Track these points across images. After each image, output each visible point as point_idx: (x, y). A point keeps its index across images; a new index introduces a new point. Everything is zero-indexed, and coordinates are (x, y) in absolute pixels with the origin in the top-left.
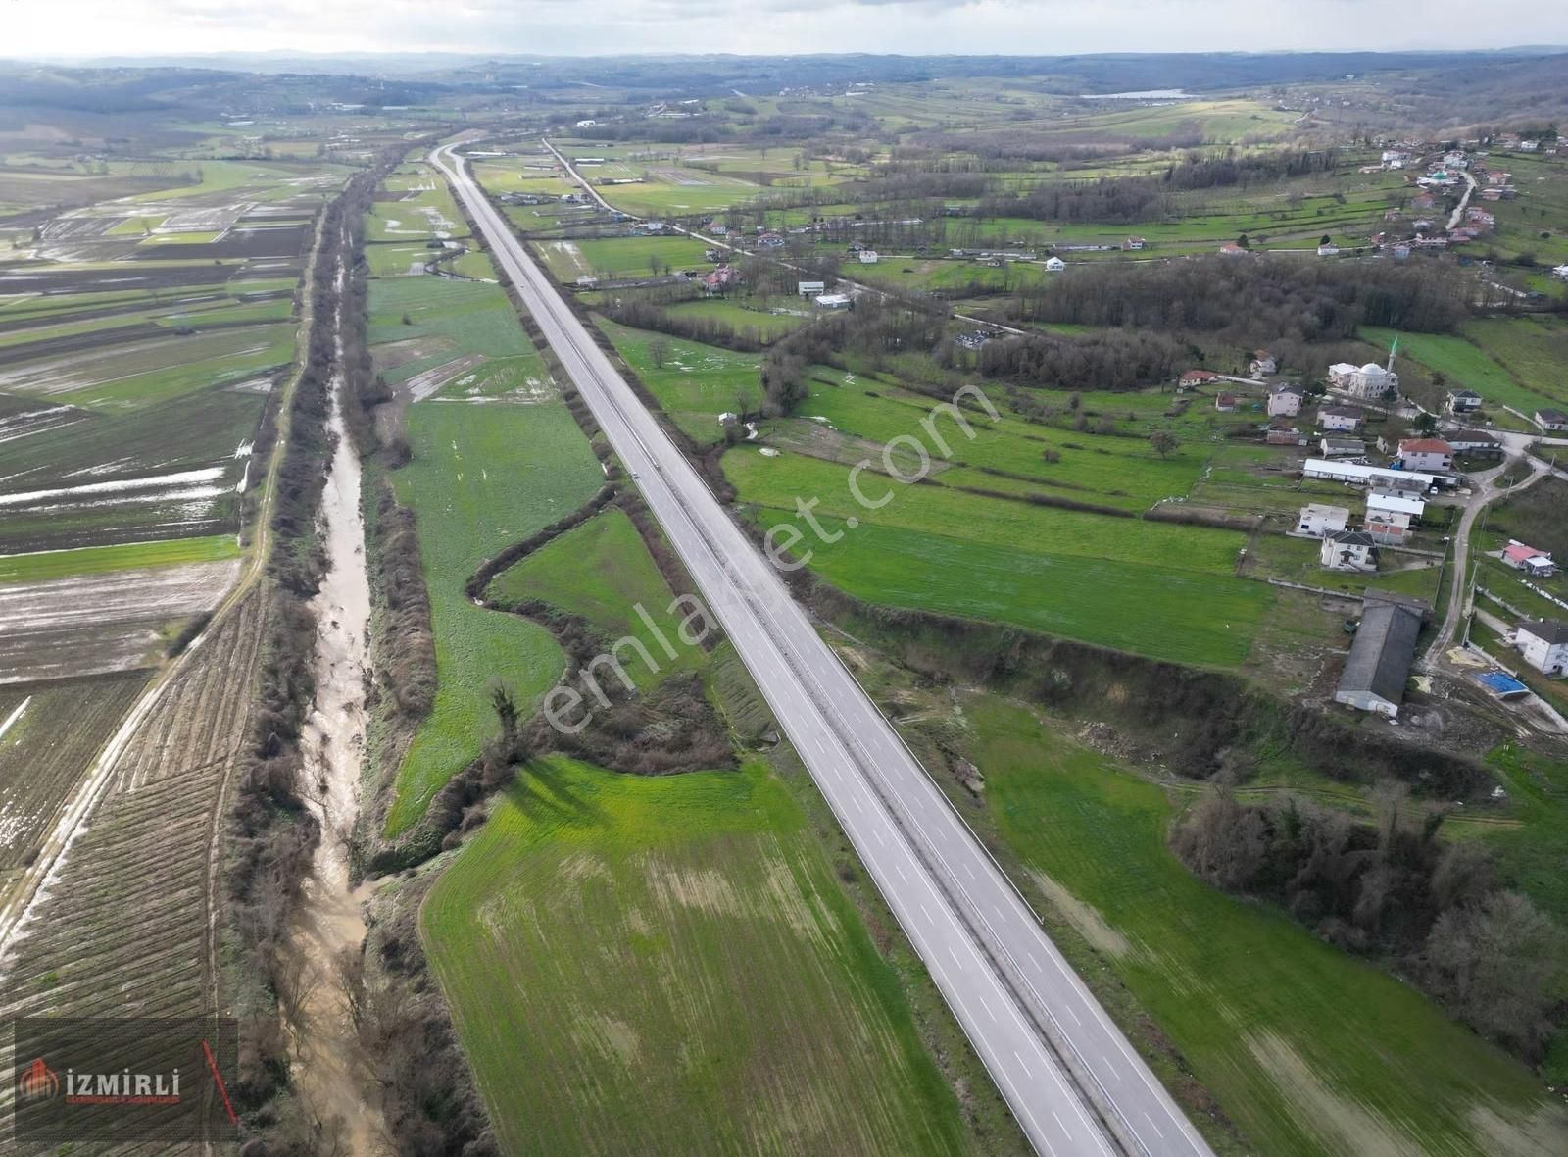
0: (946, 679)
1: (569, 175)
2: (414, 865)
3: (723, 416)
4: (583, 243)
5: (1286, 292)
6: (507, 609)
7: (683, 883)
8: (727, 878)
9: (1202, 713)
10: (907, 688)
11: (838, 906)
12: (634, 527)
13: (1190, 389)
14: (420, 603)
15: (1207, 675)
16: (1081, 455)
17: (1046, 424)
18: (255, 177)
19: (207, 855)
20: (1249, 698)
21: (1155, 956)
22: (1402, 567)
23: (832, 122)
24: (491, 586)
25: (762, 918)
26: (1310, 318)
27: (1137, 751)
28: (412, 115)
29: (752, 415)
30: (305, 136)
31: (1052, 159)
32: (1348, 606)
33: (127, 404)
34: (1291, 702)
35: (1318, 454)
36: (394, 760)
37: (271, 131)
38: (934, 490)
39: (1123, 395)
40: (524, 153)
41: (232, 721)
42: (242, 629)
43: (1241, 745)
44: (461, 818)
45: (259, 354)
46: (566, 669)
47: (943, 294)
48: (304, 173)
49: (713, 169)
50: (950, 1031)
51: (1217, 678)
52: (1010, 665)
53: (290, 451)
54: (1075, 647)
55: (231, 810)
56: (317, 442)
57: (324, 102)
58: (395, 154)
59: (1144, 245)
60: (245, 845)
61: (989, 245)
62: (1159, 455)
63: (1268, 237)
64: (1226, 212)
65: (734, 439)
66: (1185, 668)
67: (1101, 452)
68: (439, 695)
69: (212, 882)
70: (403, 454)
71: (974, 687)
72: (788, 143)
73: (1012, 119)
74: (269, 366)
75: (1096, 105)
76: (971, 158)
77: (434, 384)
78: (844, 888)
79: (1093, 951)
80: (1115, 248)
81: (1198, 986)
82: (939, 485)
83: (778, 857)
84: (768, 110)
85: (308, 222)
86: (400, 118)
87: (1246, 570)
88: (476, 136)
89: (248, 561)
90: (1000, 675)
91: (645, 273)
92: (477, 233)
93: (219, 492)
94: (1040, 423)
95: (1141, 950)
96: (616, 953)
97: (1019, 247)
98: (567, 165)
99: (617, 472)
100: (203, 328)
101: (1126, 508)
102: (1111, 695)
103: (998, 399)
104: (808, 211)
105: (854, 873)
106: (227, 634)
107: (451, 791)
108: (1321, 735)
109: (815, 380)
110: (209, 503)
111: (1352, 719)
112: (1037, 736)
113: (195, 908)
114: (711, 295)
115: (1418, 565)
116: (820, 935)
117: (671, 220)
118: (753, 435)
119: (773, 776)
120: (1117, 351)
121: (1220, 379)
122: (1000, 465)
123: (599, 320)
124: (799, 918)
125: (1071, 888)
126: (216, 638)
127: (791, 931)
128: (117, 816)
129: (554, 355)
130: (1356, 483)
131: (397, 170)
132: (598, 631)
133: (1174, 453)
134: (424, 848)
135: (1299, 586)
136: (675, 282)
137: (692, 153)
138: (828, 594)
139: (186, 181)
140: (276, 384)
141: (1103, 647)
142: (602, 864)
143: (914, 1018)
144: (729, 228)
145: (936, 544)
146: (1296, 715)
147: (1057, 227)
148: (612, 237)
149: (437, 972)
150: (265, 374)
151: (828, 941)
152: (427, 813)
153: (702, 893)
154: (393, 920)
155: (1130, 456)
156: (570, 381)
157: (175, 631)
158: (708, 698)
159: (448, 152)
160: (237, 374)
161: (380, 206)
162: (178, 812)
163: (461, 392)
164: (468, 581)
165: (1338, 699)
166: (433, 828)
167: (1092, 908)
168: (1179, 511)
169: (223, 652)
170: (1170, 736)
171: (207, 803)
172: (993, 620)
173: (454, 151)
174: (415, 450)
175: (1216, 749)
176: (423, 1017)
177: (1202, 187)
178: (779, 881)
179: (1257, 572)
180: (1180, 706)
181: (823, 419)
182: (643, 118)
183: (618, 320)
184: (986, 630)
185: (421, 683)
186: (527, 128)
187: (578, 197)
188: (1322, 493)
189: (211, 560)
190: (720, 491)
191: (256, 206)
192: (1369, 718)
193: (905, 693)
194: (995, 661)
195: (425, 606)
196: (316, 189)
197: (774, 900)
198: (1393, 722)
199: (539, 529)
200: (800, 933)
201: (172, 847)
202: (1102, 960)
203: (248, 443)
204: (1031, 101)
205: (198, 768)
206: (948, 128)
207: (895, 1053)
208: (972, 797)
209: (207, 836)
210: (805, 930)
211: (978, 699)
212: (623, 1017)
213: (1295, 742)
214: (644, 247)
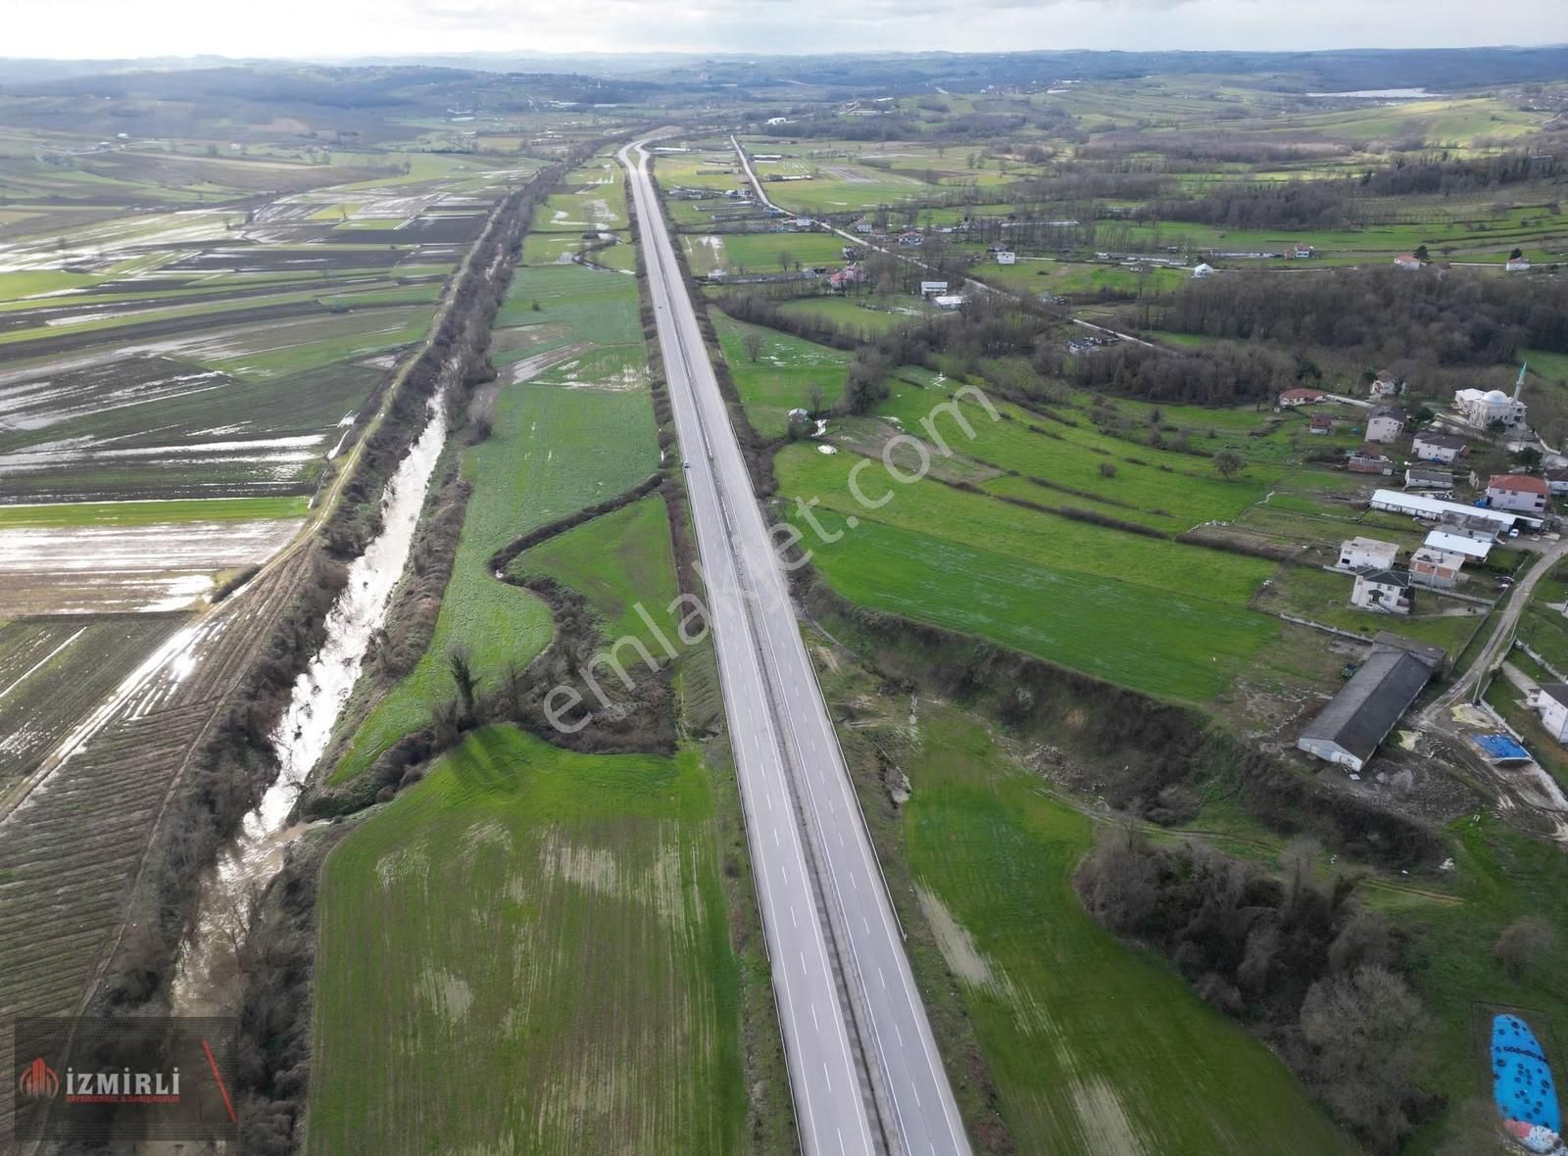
0: (912, 688)
1: (742, 172)
2: (346, 813)
3: (793, 412)
4: (730, 237)
5: (1441, 309)
6: (521, 584)
7: (573, 859)
8: (617, 859)
9: (1156, 747)
10: (867, 693)
11: (711, 899)
12: (667, 514)
13: (1289, 408)
14: (441, 571)
15: (1170, 708)
16: (1143, 470)
17: (1119, 437)
18: (457, 169)
19: (169, 784)
20: (1209, 736)
21: (1012, 989)
22: (1442, 612)
23: (1025, 120)
24: (515, 560)
25: (634, 902)
26: (1459, 338)
27: (1081, 780)
28: (617, 112)
29: (824, 412)
30: (514, 132)
31: (1249, 160)
32: (1359, 649)
33: (267, 374)
34: (1248, 744)
35: (1397, 484)
36: (362, 715)
37: (486, 127)
38: (973, 497)
39: (1216, 412)
40: (709, 149)
41: (238, 666)
42: (280, 582)
43: (1189, 785)
44: (402, 774)
45: (396, 333)
46: (551, 645)
47: (1071, 299)
48: (500, 166)
49: (885, 167)
50: (768, 1034)
51: (1179, 712)
52: (979, 679)
53: (386, 423)
54: (1041, 665)
55: (205, 745)
56: (414, 417)
57: (543, 100)
58: (587, 150)
59: (1312, 253)
60: (205, 777)
61: (1139, 249)
62: (1221, 476)
63: (1454, 249)
64: (1419, 220)
65: (800, 435)
66: (1149, 699)
67: (1163, 468)
68: (425, 658)
69: (165, 807)
70: (485, 432)
71: (938, 698)
72: (972, 141)
73: (1220, 118)
74: (399, 344)
75: (1320, 104)
76: (1159, 159)
77: (538, 368)
78: (724, 881)
79: (949, 974)
80: (1279, 256)
81: (1045, 1025)
82: (981, 492)
83: (673, 845)
84: (961, 108)
85: (486, 212)
86: (607, 115)
87: (1263, 603)
88: (668, 133)
89: (311, 521)
90: (966, 688)
91: (775, 269)
92: (634, 226)
93: (313, 456)
94: (1115, 435)
95: (999, 980)
96: (485, 916)
97: (1171, 252)
98: (744, 160)
99: (673, 461)
100: (356, 307)
101: (1163, 529)
102: (1069, 720)
103: (1082, 408)
104: (963, 209)
105: (740, 869)
106: (266, 586)
107: (400, 748)
108: (1270, 783)
109: (903, 380)
110: (300, 467)
111: (1308, 769)
112: (983, 753)
113: (142, 828)
114: (832, 292)
115: (1460, 612)
116: (683, 926)
117: (822, 218)
118: (822, 431)
119: (702, 766)
120: (1217, 365)
121: (1328, 399)
122: (1051, 476)
123: (714, 313)
124: (670, 905)
125: (952, 908)
126: (255, 589)
127: (656, 916)
128: (114, 740)
129: (658, 346)
130: (1428, 519)
131: (584, 164)
132: (594, 610)
133: (1240, 473)
134: (359, 798)
135: (1312, 624)
136: (803, 278)
137: (872, 151)
138: (822, 593)
139: (394, 171)
140: (398, 361)
141: (1070, 669)
142: (507, 832)
143: (740, 1016)
144: (874, 225)
145: (950, 552)
146: (1250, 759)
147: (1222, 232)
148: (760, 232)
149: (321, 913)
150: (392, 352)
151: (688, 931)
152: (373, 766)
153: (587, 871)
154: (305, 860)
155: (1192, 475)
156: (663, 372)
157: (225, 579)
158: (673, 685)
159: (638, 148)
160: (368, 350)
161: (556, 198)
162: (163, 741)
163: (560, 377)
164: (496, 554)
165: (1301, 747)
166: (373, 781)
167: (967, 933)
168: (1217, 536)
169: (257, 602)
170: (1120, 768)
171: (188, 737)
172: (971, 632)
173: (643, 147)
174: (496, 429)
175: (1162, 786)
176: (293, 953)
177: (1401, 192)
178: (666, 867)
179: (1273, 605)
180: (1136, 737)
181: (895, 419)
182: (834, 116)
183: (732, 314)
184: (962, 642)
185: (412, 646)
186: (719, 125)
187: (742, 193)
188: (1384, 527)
189: (280, 519)
190: (762, 484)
191: (447, 196)
192: (1329, 770)
193: (864, 698)
194: (964, 673)
195: (447, 574)
196: (507, 182)
197: (652, 884)
198: (1354, 777)
199: (579, 510)
200: (663, 922)
201: (146, 772)
202: (954, 986)
203: (352, 415)
204: (1247, 98)
205: (195, 704)
206: (1147, 126)
207: (709, 1047)
208: (890, 807)
209: (176, 766)
210: (670, 916)
211: (938, 712)
212: (467, 978)
213: (1243, 788)
214: (783, 243)
